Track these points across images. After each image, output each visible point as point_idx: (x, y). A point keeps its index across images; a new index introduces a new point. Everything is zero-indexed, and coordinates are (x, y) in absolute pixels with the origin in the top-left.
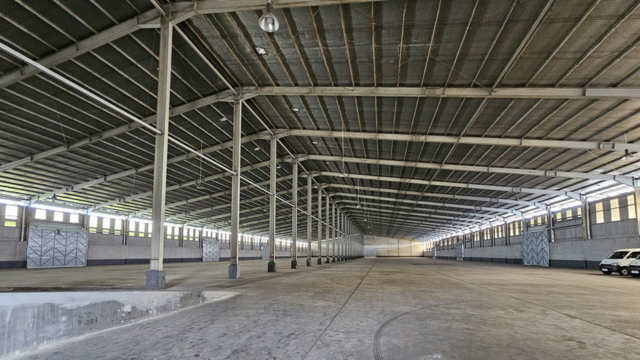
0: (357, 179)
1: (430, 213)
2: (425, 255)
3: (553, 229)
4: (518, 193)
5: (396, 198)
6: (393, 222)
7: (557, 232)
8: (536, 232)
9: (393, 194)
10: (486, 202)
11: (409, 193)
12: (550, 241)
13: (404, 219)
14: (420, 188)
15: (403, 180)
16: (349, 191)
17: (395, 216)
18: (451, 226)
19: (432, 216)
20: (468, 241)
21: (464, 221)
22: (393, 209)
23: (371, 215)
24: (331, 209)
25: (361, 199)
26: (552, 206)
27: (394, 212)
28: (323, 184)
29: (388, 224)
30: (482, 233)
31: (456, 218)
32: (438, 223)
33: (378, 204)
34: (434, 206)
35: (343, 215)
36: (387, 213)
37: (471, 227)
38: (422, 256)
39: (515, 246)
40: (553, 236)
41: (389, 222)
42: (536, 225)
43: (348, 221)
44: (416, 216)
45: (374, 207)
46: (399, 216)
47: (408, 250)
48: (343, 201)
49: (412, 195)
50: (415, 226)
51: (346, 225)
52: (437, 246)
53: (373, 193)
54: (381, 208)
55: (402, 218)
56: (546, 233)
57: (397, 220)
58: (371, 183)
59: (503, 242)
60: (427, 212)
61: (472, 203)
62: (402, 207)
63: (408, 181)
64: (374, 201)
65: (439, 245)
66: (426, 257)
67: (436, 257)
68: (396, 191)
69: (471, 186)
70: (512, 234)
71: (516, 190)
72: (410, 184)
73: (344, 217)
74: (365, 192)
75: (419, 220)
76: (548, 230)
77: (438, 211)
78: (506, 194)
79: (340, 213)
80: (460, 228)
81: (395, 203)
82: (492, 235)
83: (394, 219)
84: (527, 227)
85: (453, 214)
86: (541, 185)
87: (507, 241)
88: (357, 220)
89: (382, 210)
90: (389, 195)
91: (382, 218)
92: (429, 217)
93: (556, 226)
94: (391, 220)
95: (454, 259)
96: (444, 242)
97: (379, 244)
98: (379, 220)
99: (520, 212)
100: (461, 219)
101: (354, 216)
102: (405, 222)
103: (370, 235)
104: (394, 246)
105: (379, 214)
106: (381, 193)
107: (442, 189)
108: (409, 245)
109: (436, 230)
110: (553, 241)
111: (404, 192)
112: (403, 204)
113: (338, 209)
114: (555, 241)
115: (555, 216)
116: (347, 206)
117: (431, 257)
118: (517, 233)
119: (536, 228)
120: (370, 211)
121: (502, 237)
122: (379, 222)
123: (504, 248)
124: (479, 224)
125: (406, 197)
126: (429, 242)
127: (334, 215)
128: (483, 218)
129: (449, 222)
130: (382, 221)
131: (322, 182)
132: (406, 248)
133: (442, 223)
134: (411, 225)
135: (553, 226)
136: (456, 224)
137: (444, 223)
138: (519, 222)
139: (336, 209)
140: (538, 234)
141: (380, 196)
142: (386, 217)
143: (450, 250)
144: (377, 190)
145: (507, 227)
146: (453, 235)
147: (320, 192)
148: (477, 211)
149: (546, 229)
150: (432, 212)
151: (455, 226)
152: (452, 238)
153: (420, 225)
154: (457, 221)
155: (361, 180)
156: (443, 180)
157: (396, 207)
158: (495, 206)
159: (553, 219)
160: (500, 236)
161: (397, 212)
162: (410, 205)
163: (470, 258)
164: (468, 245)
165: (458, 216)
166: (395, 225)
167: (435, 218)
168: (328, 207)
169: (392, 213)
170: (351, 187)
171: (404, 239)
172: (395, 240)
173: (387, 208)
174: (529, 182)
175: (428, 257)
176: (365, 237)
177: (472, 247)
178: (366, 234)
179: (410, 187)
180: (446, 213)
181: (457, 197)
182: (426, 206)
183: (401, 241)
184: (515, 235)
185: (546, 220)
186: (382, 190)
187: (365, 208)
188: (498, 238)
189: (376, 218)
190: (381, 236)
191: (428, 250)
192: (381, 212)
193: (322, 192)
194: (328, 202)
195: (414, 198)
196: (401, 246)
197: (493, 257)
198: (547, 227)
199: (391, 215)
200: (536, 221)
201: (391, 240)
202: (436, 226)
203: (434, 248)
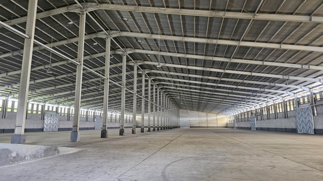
0: (171, 67)
1: (228, 93)
2: (228, 126)
3: (315, 106)
4: (288, 80)
5: (202, 81)
6: (201, 99)
7: (319, 108)
8: (304, 108)
9: (199, 78)
10: (267, 85)
11: (210, 78)
12: (314, 115)
13: (209, 97)
14: (218, 74)
15: (204, 69)
16: (166, 76)
17: (202, 95)
18: (245, 103)
19: (230, 95)
20: (258, 114)
21: (254, 99)
22: (200, 89)
23: (184, 93)
24: (152, 89)
25: (175, 82)
26: (313, 89)
27: (201, 92)
28: (146, 70)
29: (198, 101)
30: (268, 109)
31: (248, 97)
32: (236, 100)
33: (188, 86)
34: (230, 88)
35: (162, 94)
36: (196, 92)
37: (260, 103)
38: (226, 127)
39: (291, 119)
40: (316, 112)
41: (198, 99)
42: (304, 102)
43: (166, 98)
44: (218, 95)
45: (186, 88)
46: (205, 95)
47: (215, 122)
48: (162, 83)
49: (213, 80)
50: (219, 103)
51: (164, 101)
52: (237, 119)
53: (184, 78)
54: (191, 88)
55: (208, 97)
56: (310, 109)
57: (204, 98)
58: (182, 70)
59: (283, 115)
60: (226, 92)
61: (257, 86)
62: (207, 88)
63: (208, 69)
64: (185, 83)
65: (238, 118)
66: (229, 127)
67: (237, 128)
68: (200, 77)
69: (254, 74)
70: (289, 110)
71: (286, 77)
72: (211, 72)
73: (163, 95)
74: (178, 77)
75: (220, 98)
76: (312, 107)
77: (234, 91)
78: (279, 80)
79: (160, 92)
80: (252, 105)
81: (201, 85)
82: (275, 111)
83: (202, 97)
84: (298, 104)
85: (245, 94)
86: (302, 74)
87: (286, 115)
88: (173, 97)
89: (191, 90)
90: (196, 79)
91: (192, 96)
92: (228, 96)
93: (317, 103)
94: (199, 98)
95: (249, 129)
96: (241, 116)
97: (192, 117)
98: (191, 98)
99: (292, 93)
100: (251, 98)
101: (170, 94)
102: (210, 100)
103: (185, 109)
104: (204, 119)
105: (189, 93)
106: (190, 77)
107: (234, 76)
108: (215, 118)
109: (235, 106)
110: (316, 115)
111: (206, 77)
112: (207, 86)
113: (158, 89)
114: (317, 115)
115: (316, 97)
116: (165, 87)
117: (233, 127)
118: (292, 109)
119: (304, 105)
120: (183, 90)
121: (282, 112)
122: (190, 99)
123: (284, 120)
124: (265, 101)
125: (208, 81)
126: (231, 115)
127: (154, 94)
128: (267, 97)
129: (243, 100)
130: (192, 98)
131: (145, 69)
132: (214, 120)
133: (238, 101)
134: (215, 102)
135: (315, 104)
136: (249, 102)
137: (240, 101)
138: (293, 100)
139: (156, 89)
140: (306, 110)
141: (190, 80)
142: (195, 95)
143: (247, 122)
144: (186, 75)
145: (285, 104)
146: (248, 110)
147: (144, 76)
148: (262, 92)
149: (311, 106)
150: (229, 92)
151: (248, 103)
152: (248, 112)
153: (222, 102)
154: (249, 99)
155: (175, 68)
156: (234, 69)
157: (202, 88)
158: (274, 88)
159: (314, 98)
160: (281, 111)
161: (203, 92)
162: (212, 86)
163: (260, 128)
164: (259, 118)
165: (249, 95)
166: (202, 102)
167: (232, 97)
168: (150, 87)
169: (200, 93)
170: (167, 73)
171: (212, 113)
172: (204, 114)
173: (195, 89)
174: (293, 72)
175: (230, 127)
176: (181, 110)
177: (262, 120)
178: (181, 108)
179: (210, 73)
180: (240, 93)
181: (245, 81)
182: (224, 88)
183: (209, 114)
184: (290, 111)
185: (310, 100)
186: (190, 75)
187: (178, 88)
188: (280, 112)
189: (188, 96)
190: (193, 110)
191: (231, 122)
192: (191, 92)
193: (146, 76)
194: (150, 83)
195: (215, 81)
196: (209, 118)
197: (277, 127)
198: (311, 105)
199: (199, 94)
200: (304, 100)
201: (201, 113)
202: (235, 103)
203: (234, 120)
